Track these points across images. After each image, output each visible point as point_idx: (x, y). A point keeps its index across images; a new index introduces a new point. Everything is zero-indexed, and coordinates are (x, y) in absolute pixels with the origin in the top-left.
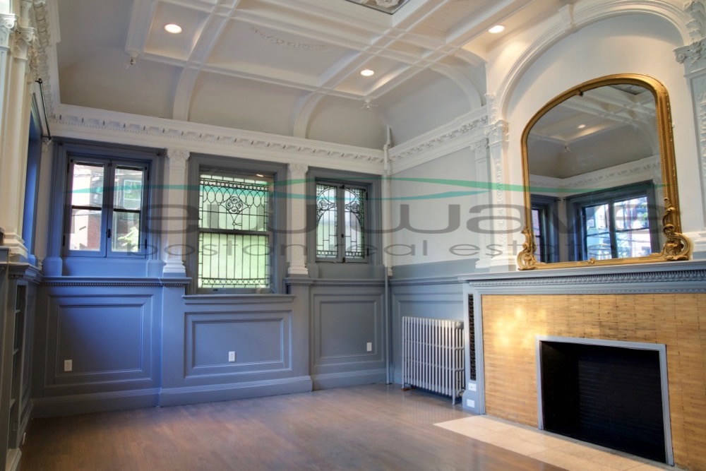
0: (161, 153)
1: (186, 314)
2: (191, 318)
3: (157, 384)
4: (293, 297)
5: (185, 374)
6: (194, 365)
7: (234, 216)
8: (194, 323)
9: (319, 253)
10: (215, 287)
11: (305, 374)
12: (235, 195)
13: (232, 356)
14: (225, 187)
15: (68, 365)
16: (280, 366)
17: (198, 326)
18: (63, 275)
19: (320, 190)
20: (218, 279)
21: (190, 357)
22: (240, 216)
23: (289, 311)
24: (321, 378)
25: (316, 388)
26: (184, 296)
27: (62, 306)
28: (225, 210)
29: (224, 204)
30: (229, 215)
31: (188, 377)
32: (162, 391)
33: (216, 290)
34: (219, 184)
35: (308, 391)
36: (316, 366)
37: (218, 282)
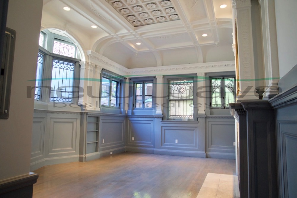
0: (155, 77)
1: (162, 126)
2: (163, 128)
3: (154, 147)
4: (198, 122)
5: (161, 145)
6: (164, 142)
7: (181, 94)
8: (165, 129)
9: (214, 105)
10: (174, 118)
11: (203, 151)
12: (181, 87)
13: (176, 141)
14: (178, 85)
15: (133, 139)
16: (194, 147)
17: (166, 130)
18: (132, 114)
19: (214, 81)
20: (175, 115)
21: (163, 140)
22: (183, 94)
23: (197, 127)
24: (210, 153)
25: (207, 157)
26: (161, 121)
27: (132, 123)
28: (178, 92)
29: (178, 90)
30: (179, 94)
31: (162, 146)
32: (156, 149)
33: (174, 119)
34: (176, 84)
35: (204, 158)
36: (209, 148)
37: (175, 116)
